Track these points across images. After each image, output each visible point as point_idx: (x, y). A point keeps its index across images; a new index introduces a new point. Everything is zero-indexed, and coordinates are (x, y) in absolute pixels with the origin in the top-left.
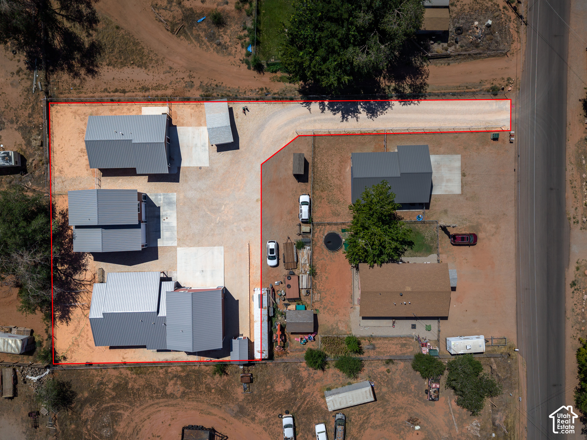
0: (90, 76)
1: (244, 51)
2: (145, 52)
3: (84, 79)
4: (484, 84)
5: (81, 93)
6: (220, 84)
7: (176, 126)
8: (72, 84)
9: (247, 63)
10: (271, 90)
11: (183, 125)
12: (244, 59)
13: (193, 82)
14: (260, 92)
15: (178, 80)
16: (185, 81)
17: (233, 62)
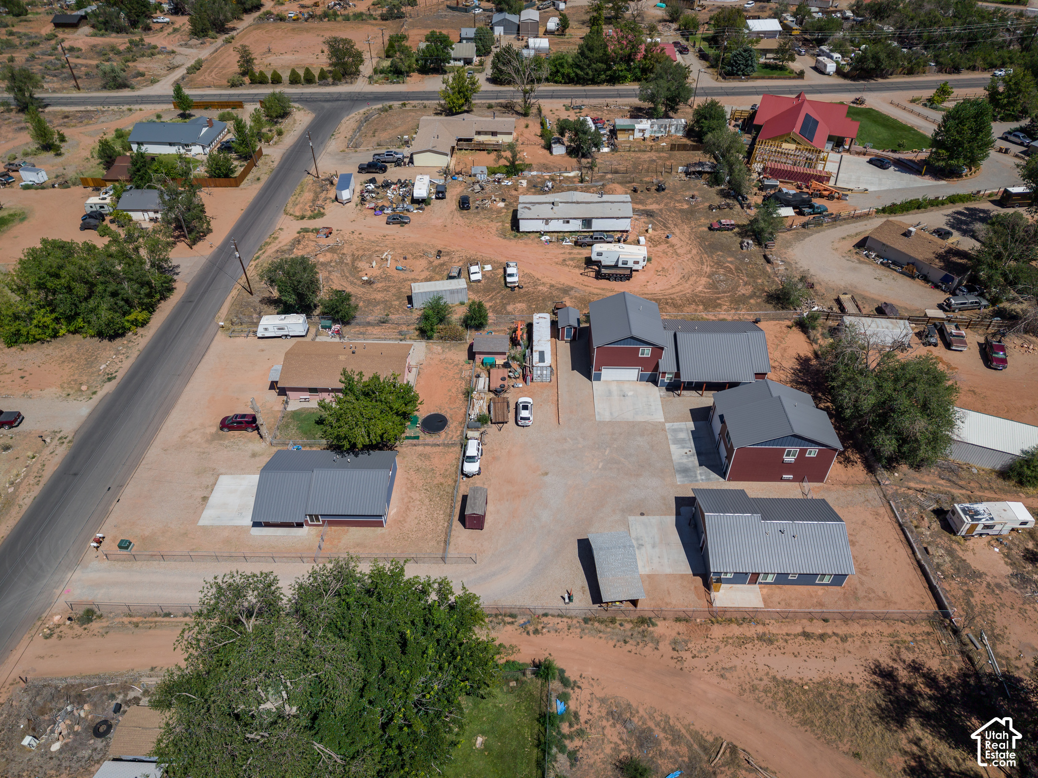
0: (884, 665)
1: (572, 705)
2: (783, 707)
3: (894, 660)
4: (101, 630)
5: (890, 635)
6: (618, 644)
7: (694, 575)
8: (914, 651)
9: (565, 682)
10: (519, 631)
11: (682, 577)
12: (573, 689)
13: (674, 649)
14: (539, 627)
15: (703, 654)
16: (688, 652)
17: (595, 684)
